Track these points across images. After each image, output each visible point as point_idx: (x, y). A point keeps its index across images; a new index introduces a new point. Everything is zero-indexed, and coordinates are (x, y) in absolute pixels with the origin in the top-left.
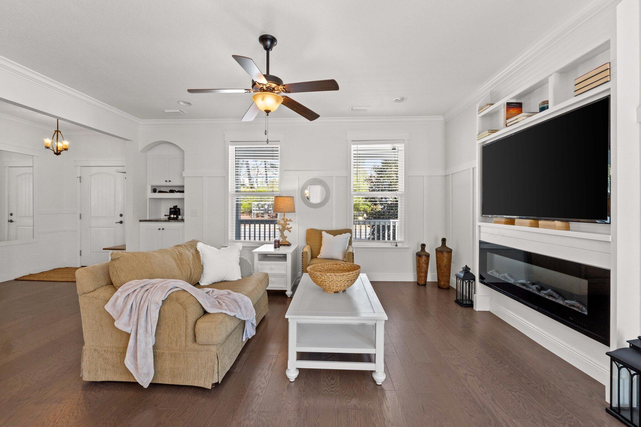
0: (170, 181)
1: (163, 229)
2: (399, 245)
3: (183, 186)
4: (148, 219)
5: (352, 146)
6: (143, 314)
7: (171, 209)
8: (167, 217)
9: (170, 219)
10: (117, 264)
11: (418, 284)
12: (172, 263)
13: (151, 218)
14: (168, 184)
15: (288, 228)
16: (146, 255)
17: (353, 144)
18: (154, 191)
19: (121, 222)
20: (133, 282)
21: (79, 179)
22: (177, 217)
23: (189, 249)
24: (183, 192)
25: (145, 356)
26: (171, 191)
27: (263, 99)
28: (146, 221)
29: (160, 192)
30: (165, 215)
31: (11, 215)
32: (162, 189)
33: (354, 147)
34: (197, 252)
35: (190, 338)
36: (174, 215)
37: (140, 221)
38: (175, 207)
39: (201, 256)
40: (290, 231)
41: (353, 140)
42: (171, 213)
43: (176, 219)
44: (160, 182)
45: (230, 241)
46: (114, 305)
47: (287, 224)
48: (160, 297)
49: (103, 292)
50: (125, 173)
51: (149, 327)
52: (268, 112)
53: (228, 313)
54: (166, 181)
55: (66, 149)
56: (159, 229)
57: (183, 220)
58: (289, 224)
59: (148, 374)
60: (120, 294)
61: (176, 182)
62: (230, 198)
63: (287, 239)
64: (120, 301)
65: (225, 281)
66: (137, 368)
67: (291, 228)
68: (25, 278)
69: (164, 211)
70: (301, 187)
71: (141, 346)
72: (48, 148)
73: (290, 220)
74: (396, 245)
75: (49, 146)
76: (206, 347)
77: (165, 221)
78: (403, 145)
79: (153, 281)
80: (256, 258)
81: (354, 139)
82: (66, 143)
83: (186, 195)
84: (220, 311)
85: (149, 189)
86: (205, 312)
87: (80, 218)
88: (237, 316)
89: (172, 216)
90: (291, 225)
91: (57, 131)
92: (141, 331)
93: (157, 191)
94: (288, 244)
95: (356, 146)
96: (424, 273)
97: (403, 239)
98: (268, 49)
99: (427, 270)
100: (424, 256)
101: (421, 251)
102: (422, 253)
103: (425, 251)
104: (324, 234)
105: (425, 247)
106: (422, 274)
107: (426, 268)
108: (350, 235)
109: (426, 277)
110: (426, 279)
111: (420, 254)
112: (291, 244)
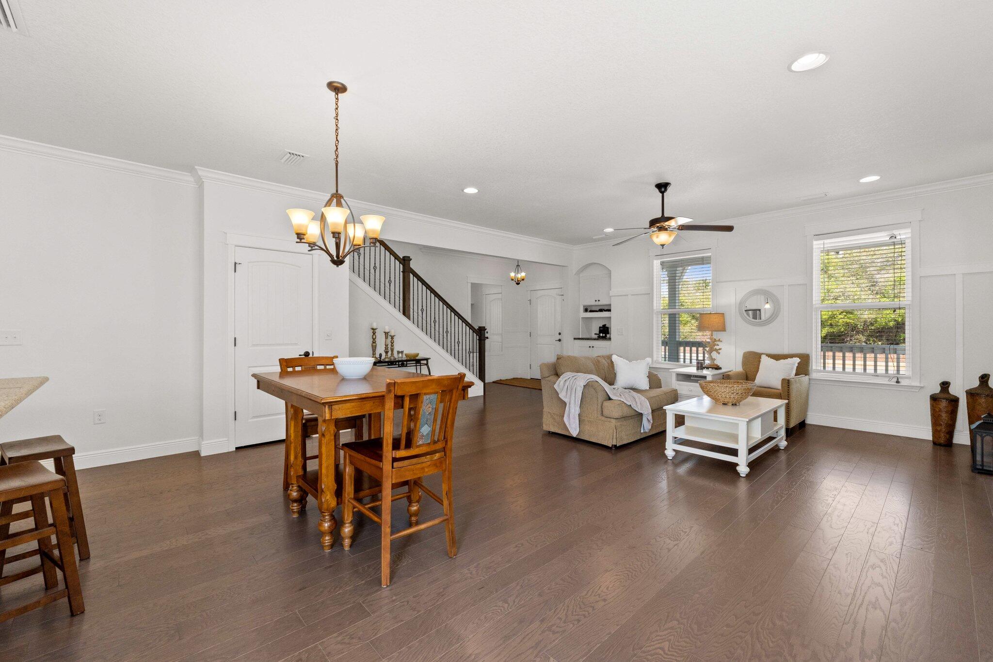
0: (599, 301)
1: (593, 347)
2: (903, 382)
3: (610, 305)
4: (581, 337)
5: (815, 243)
6: (573, 393)
7: (600, 327)
8: (596, 336)
9: (599, 338)
10: (560, 361)
11: (935, 445)
12: (591, 366)
13: (583, 337)
14: (597, 303)
15: (716, 349)
16: (575, 358)
17: (816, 240)
18: (586, 310)
19: (560, 340)
20: (568, 373)
21: (529, 301)
22: (606, 336)
23: (606, 359)
24: (609, 310)
25: (574, 418)
26: (601, 310)
27: (657, 237)
28: (579, 339)
29: (591, 311)
30: (595, 334)
32: (594, 309)
33: (817, 245)
34: (612, 362)
35: (600, 413)
36: (603, 334)
37: (575, 339)
38: (604, 326)
39: (615, 366)
40: (719, 353)
41: (815, 234)
42: (600, 331)
43: (604, 338)
44: (590, 302)
45: (655, 362)
46: (559, 385)
47: (715, 345)
48: (582, 383)
49: (553, 378)
51: (577, 400)
52: (663, 245)
53: (625, 402)
54: (596, 301)
55: (523, 280)
56: (590, 347)
57: (610, 339)
58: (718, 345)
59: (576, 430)
60: (562, 379)
61: (604, 302)
62: (654, 315)
63: (715, 362)
64: (562, 383)
66: (570, 425)
67: (720, 349)
68: (498, 382)
69: (595, 330)
70: (738, 301)
71: (572, 411)
72: (512, 280)
73: (719, 340)
74: (898, 382)
75: (512, 277)
76: (609, 419)
77: (595, 339)
78: (909, 230)
79: (579, 374)
80: (674, 377)
81: (817, 233)
82: (523, 274)
83: (612, 314)
84: (619, 399)
85: (582, 309)
86: (610, 399)
87: (530, 335)
88: (632, 406)
89: (601, 335)
90: (721, 345)
91: (518, 266)
92: (572, 402)
93: (588, 311)
94: (716, 367)
95: (821, 242)
96: (943, 427)
97: (911, 373)
98: (663, 193)
99: (949, 422)
100: (947, 400)
101: (941, 391)
102: (943, 396)
103: (948, 393)
104: (764, 357)
105: (948, 387)
106: (939, 428)
107: (947, 419)
108: (797, 360)
109: (947, 433)
110: (948, 436)
111: (939, 396)
112: (720, 368)
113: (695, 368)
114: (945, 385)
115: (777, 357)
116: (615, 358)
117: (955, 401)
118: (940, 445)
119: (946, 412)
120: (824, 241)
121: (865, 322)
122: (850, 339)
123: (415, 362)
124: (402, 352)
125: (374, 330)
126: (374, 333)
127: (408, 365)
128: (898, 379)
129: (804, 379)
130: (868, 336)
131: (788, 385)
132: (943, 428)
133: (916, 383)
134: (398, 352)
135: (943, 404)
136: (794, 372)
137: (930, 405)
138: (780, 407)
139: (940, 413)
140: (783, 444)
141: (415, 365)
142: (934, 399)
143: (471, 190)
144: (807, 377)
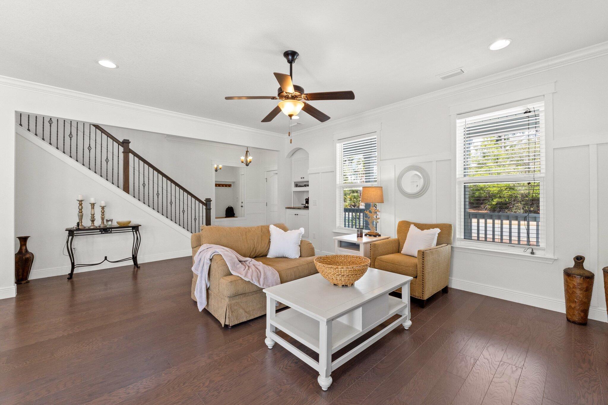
0: (303, 178)
1: (297, 215)
2: (538, 254)
3: (308, 181)
4: (291, 207)
5: (458, 121)
8: (303, 206)
9: (305, 207)
11: (568, 320)
14: (302, 180)
15: (376, 218)
17: (459, 119)
18: (297, 186)
21: (266, 180)
23: (263, 229)
24: (308, 186)
26: (303, 186)
29: (299, 186)
30: (302, 204)
31: (242, 203)
32: (301, 184)
33: (460, 123)
34: (269, 232)
37: (286, 208)
38: (307, 198)
39: (271, 235)
41: (458, 113)
42: (306, 202)
43: (307, 207)
44: (298, 179)
47: (375, 215)
50: (277, 174)
51: (204, 274)
52: (291, 116)
53: (243, 277)
54: (301, 178)
55: (251, 162)
56: (295, 215)
58: (378, 215)
61: (306, 179)
62: (337, 189)
63: (375, 230)
65: (285, 257)
66: (198, 298)
67: (379, 219)
70: (397, 176)
71: (200, 284)
72: (242, 162)
74: (532, 253)
75: (243, 161)
76: (224, 297)
77: (299, 209)
78: (543, 104)
81: (460, 112)
82: (251, 159)
83: (309, 189)
85: (293, 185)
86: (230, 274)
87: (267, 206)
89: (305, 205)
91: (247, 151)
94: (375, 234)
95: (463, 120)
96: (577, 304)
97: (545, 245)
98: (291, 62)
99: (584, 300)
100: (581, 276)
101: (575, 266)
102: (577, 271)
103: (583, 268)
104: (412, 226)
105: (583, 262)
106: (573, 305)
107: (581, 296)
108: (438, 230)
109: (582, 311)
110: (582, 314)
111: (573, 272)
112: (380, 236)
113: (356, 235)
114: (579, 260)
115: (422, 227)
116: (272, 228)
117: (589, 278)
118: (574, 322)
119: (581, 289)
120: (465, 119)
121: (522, 195)
122: (513, 206)
123: (131, 228)
124: (111, 220)
125: (81, 202)
126: (81, 204)
127: (112, 232)
128: (532, 250)
129: (445, 248)
130: (524, 204)
131: (423, 257)
132: (577, 306)
133: (550, 256)
134: (107, 221)
135: (577, 280)
136: (435, 242)
137: (564, 280)
138: (404, 284)
139: (574, 290)
140: (408, 324)
141: (132, 230)
142: (568, 273)
143: (107, 64)
144: (449, 246)
